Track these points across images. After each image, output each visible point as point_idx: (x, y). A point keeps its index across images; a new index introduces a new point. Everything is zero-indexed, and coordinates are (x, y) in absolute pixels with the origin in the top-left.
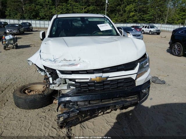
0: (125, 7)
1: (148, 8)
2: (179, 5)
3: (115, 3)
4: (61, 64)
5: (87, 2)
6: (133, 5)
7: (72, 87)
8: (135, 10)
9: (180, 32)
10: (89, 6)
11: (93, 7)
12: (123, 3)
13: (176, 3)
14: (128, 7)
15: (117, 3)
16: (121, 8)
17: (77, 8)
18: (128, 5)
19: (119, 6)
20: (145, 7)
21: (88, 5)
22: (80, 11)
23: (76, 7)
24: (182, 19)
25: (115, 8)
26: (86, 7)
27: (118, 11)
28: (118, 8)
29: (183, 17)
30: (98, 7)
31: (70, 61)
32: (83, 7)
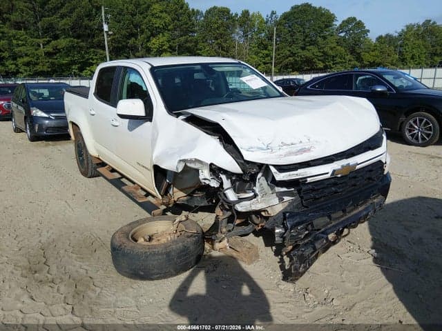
0: (148, 41)
1: (196, 43)
2: (255, 37)
3: (124, 32)
4: (282, 152)
5: (47, 29)
6: (164, 36)
7: (286, 198)
8: (170, 47)
9: (309, 87)
10: (56, 37)
11: (68, 40)
12: (142, 32)
13: (248, 32)
14: (154, 40)
15: (127, 32)
16: (139, 43)
17: (23, 45)
18: (153, 35)
19: (133, 39)
20: (191, 41)
21: (54, 35)
22: (34, 51)
23: (20, 42)
24: (265, 63)
25: (124, 43)
26: (50, 41)
27: (132, 50)
28: (131, 41)
29: (266, 59)
30: (80, 40)
31: (292, 144)
32: (41, 41)
